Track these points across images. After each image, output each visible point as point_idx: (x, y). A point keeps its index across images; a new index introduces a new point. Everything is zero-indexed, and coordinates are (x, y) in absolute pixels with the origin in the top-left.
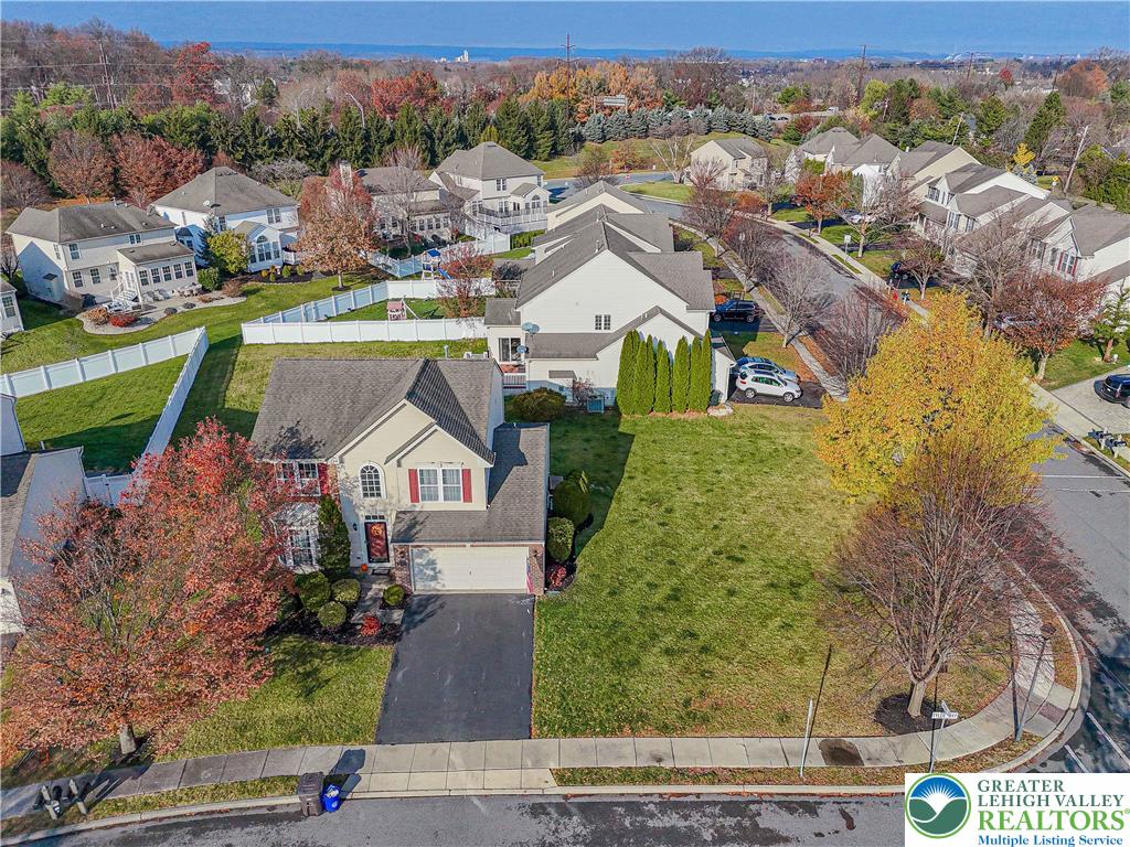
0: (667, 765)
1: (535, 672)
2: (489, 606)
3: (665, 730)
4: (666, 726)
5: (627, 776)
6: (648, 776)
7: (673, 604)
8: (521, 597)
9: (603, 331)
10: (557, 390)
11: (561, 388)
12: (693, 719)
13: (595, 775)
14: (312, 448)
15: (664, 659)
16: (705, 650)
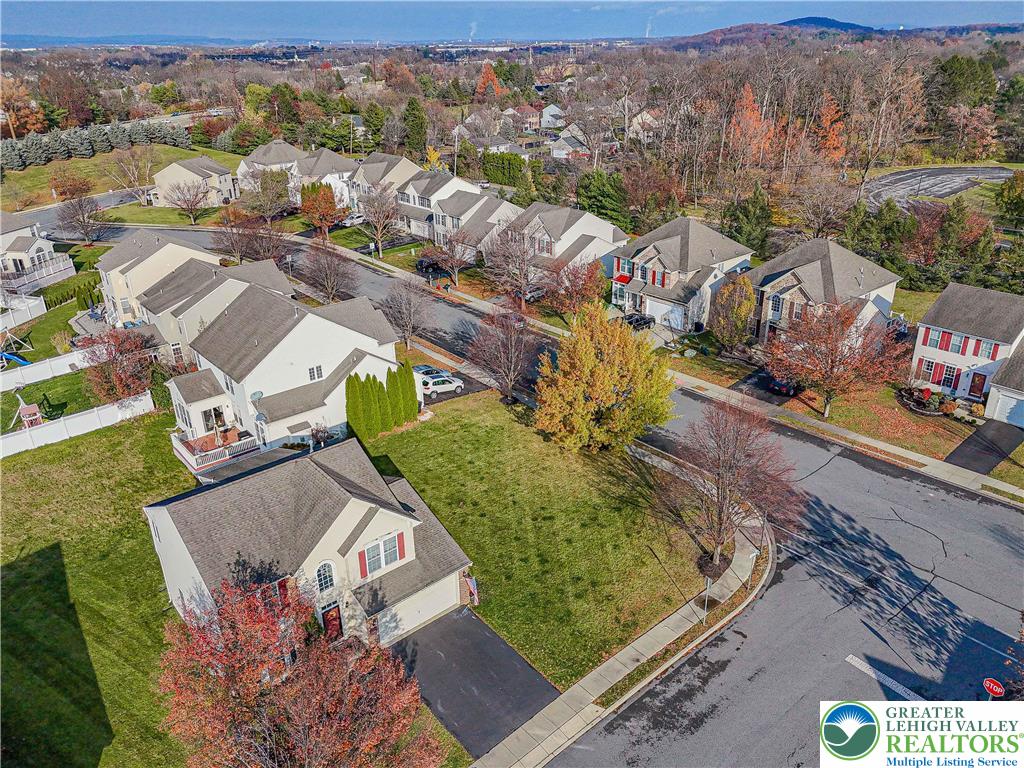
0: (644, 660)
1: (521, 653)
2: (444, 628)
3: (623, 642)
4: (621, 640)
5: (631, 680)
6: (642, 672)
7: (548, 566)
8: (459, 610)
9: (317, 380)
10: (300, 441)
11: (303, 439)
12: (629, 628)
13: (616, 691)
14: (270, 570)
15: (580, 602)
16: (594, 584)
